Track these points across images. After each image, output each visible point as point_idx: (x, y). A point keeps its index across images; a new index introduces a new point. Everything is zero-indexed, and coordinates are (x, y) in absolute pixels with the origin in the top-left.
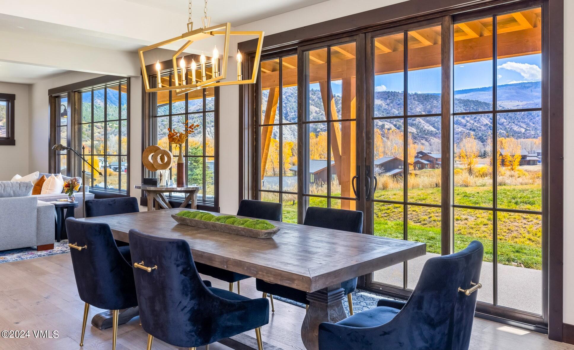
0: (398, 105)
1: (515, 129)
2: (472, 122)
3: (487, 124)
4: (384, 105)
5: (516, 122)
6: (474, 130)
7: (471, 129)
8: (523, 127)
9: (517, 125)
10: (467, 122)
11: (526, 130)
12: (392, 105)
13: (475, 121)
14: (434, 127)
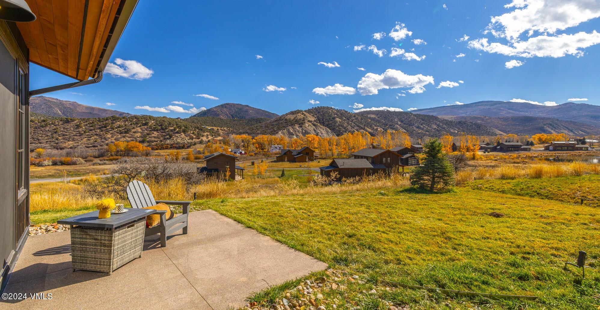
0: (385, 117)
1: (452, 131)
2: (427, 127)
3: (435, 128)
4: (376, 118)
5: (452, 127)
6: (428, 132)
7: (426, 131)
8: (456, 130)
9: (452, 129)
10: (424, 127)
11: (458, 132)
12: (381, 118)
13: (429, 127)
14: (405, 130)
